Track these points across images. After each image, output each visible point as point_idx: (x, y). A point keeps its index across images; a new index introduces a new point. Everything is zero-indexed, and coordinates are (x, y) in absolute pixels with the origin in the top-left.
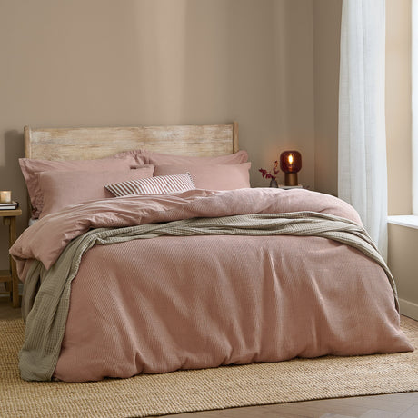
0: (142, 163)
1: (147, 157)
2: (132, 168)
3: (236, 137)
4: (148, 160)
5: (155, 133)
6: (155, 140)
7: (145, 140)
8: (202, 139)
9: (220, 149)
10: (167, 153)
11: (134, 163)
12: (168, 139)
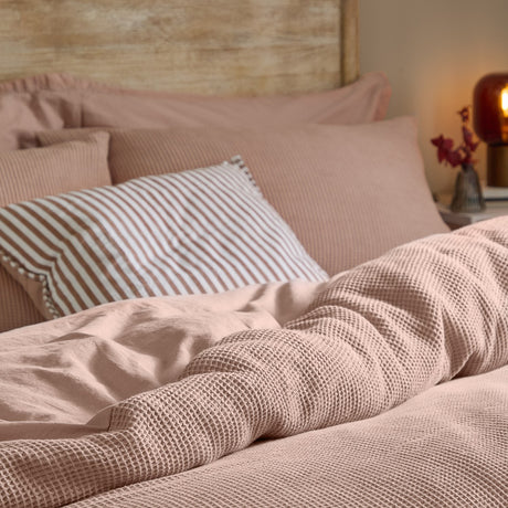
0: (56, 121)
1: (74, 100)
2: (27, 142)
3: (351, 30)
4: (76, 110)
5: (91, 15)
6: (92, 40)
7: (60, 38)
8: (246, 36)
9: (301, 68)
10: (132, 84)
11: (32, 125)
12: (133, 38)
